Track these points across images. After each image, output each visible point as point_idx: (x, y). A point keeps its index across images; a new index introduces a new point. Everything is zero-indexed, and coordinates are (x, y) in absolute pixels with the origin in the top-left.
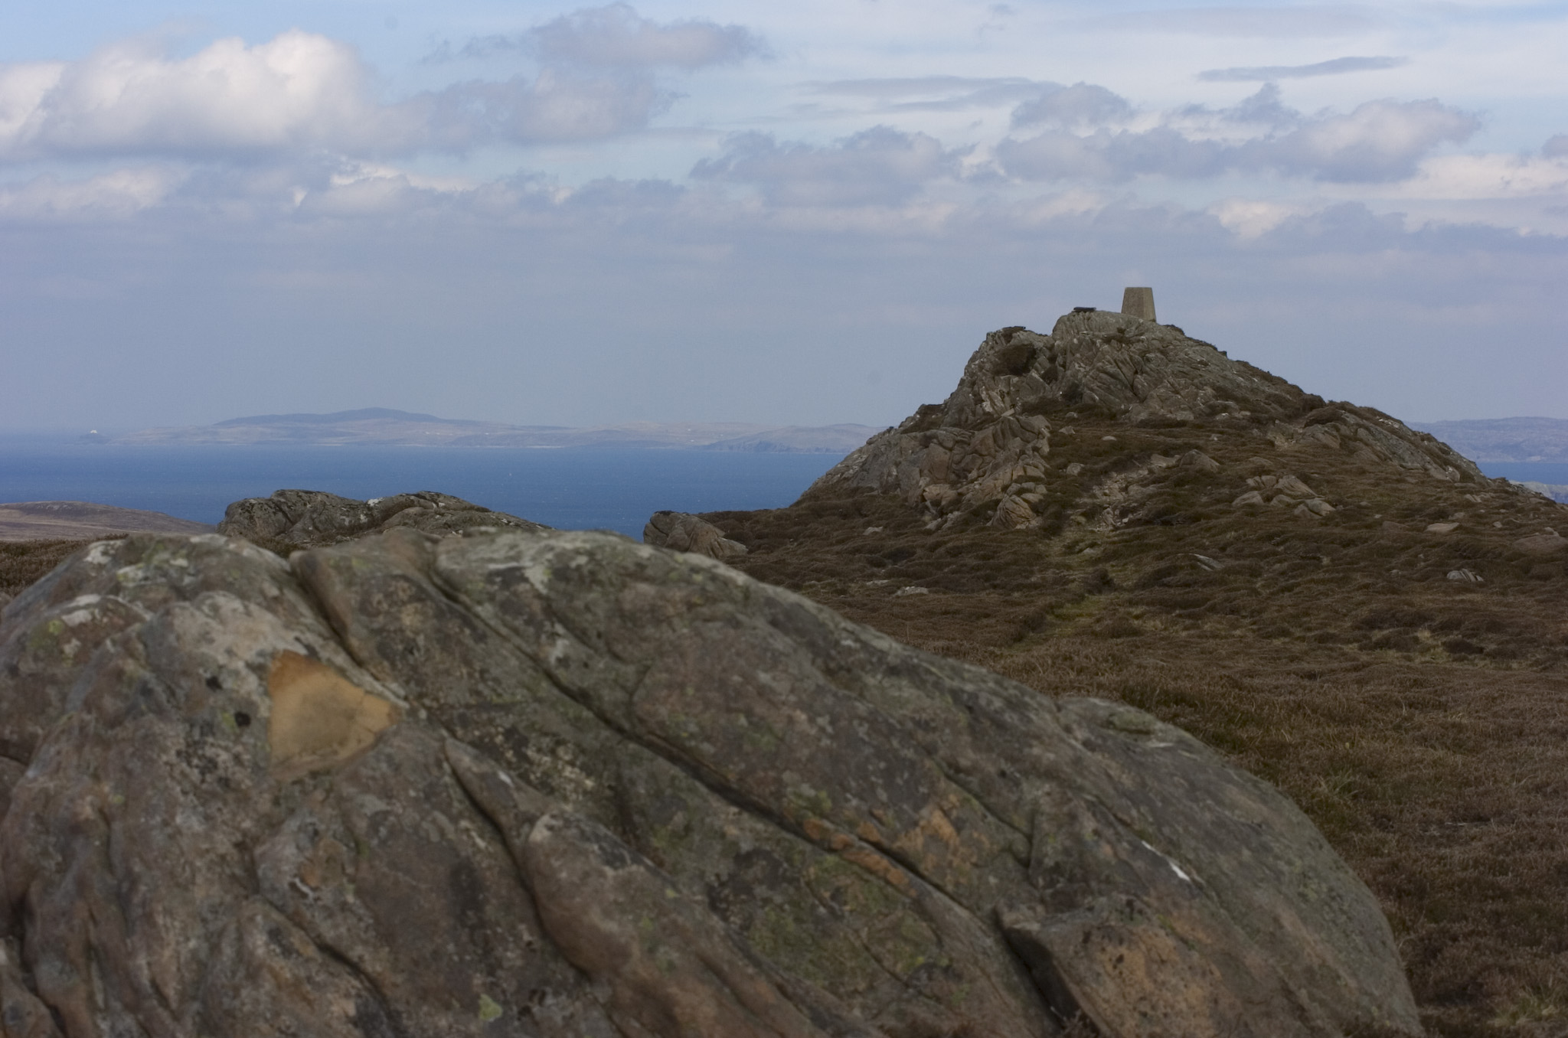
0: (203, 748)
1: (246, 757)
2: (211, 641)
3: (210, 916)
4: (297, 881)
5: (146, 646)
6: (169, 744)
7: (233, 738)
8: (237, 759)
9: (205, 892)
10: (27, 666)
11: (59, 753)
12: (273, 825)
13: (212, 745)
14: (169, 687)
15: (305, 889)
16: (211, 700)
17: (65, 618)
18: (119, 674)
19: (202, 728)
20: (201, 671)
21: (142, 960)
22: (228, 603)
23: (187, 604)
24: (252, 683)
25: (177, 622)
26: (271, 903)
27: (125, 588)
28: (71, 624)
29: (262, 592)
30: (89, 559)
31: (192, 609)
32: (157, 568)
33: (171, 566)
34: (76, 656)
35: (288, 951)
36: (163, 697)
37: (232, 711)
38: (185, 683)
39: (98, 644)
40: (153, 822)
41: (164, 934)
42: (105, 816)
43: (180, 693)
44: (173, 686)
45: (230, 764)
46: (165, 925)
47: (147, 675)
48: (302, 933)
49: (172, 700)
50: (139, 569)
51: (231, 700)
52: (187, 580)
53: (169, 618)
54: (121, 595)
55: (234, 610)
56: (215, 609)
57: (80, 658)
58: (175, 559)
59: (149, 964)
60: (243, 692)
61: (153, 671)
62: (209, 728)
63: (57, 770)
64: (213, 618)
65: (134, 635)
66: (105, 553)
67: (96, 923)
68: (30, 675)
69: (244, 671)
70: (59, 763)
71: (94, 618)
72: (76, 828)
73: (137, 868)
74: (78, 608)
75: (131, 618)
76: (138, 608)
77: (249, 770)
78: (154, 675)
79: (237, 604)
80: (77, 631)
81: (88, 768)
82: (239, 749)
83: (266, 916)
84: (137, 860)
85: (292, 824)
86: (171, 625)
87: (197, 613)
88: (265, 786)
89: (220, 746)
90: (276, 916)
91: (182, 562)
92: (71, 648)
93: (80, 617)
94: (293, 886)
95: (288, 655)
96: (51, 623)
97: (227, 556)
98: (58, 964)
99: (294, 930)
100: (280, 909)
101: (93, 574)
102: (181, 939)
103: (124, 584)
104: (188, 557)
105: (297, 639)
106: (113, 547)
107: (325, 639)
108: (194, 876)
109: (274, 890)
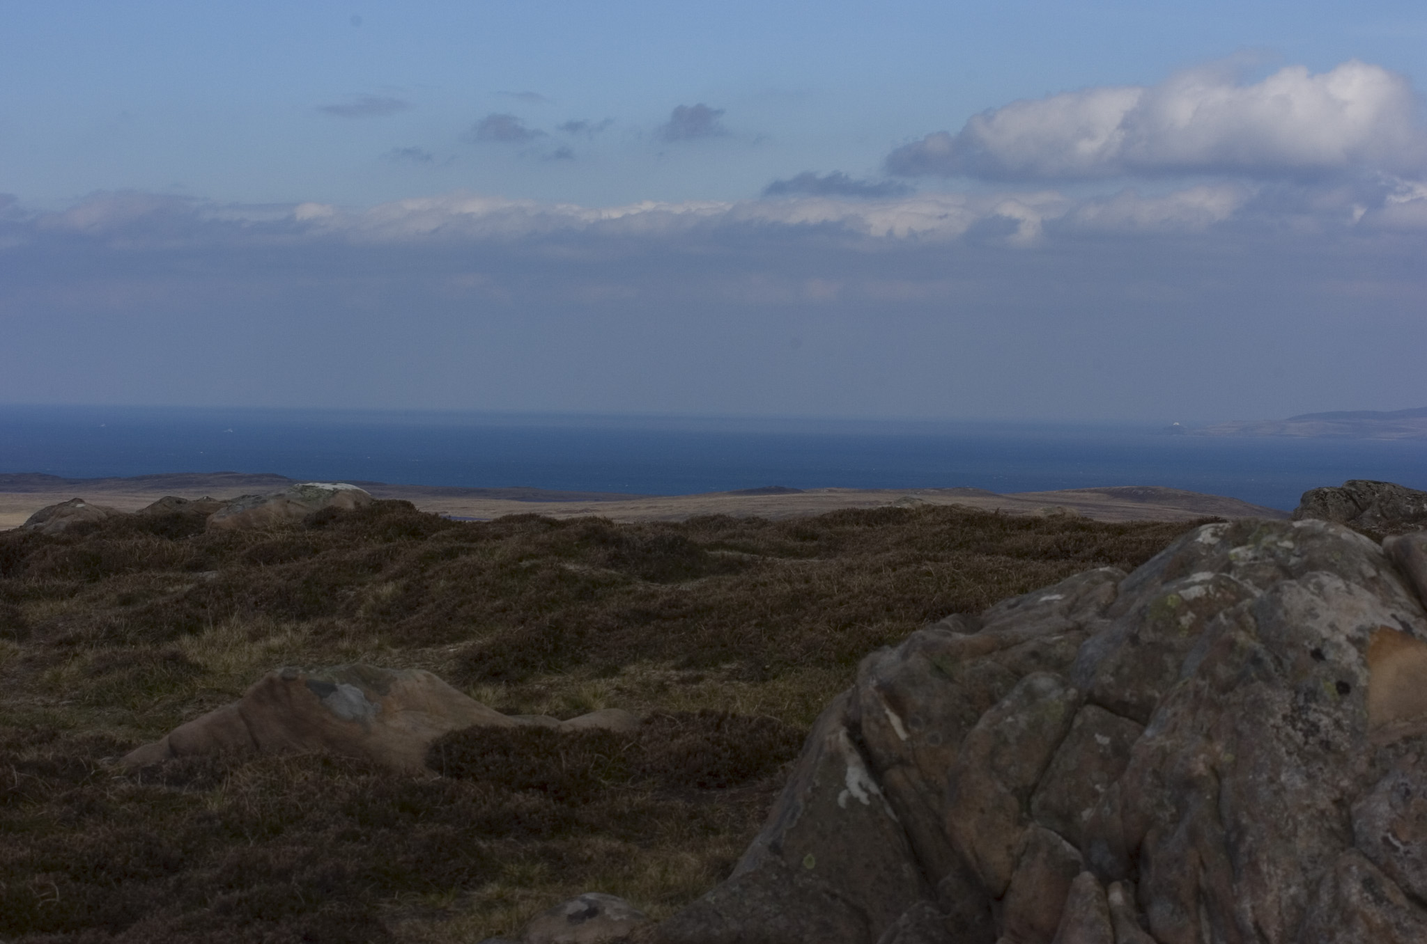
0: (1307, 713)
1: (1346, 722)
2: (1317, 616)
3: (1309, 866)
4: (1389, 835)
5: (1256, 620)
6: (1277, 709)
7: (1334, 704)
8: (1337, 723)
9: (1306, 843)
10: (1147, 636)
11: (1175, 715)
12: (1368, 784)
13: (1315, 710)
14: (1277, 658)
15: (1396, 843)
16: (1315, 670)
17: (1181, 592)
18: (1232, 644)
19: (1306, 694)
20: (1306, 643)
21: (1246, 904)
22: (1332, 582)
23: (1294, 582)
24: (1352, 655)
25: (1285, 598)
26: (1365, 855)
27: (1238, 567)
28: (1187, 598)
29: (1361, 573)
30: (1200, 539)
31: (1298, 586)
32: (1266, 549)
33: (1278, 547)
34: (1191, 627)
35: (1379, 899)
36: (1271, 666)
37: (1334, 681)
38: (1292, 654)
39: (1211, 617)
40: (1260, 779)
41: (1267, 881)
42: (1216, 772)
43: (1286, 663)
44: (1281, 657)
45: (1331, 728)
46: (1268, 873)
47: (1257, 646)
48: (1393, 883)
49: (1279, 668)
50: (1249, 549)
51: (1333, 670)
52: (1293, 560)
53: (1278, 594)
54: (1233, 573)
55: (1337, 589)
56: (1320, 587)
57: (1195, 629)
58: (1282, 541)
59: (1253, 908)
60: (1343, 662)
61: (1262, 642)
62: (1312, 695)
63: (1174, 730)
64: (1318, 596)
65: (1245, 609)
66: (1214, 535)
67: (1205, 869)
68: (1149, 644)
69: (1345, 644)
70: (1176, 724)
71: (1208, 593)
72: (1190, 783)
73: (1245, 821)
74: (1194, 584)
75: (1243, 594)
76: (1248, 585)
77: (1348, 734)
78: (1264, 646)
79: (1340, 583)
80: (1192, 604)
81: (1202, 728)
82: (1339, 714)
83: (1361, 867)
84: (1245, 813)
85: (1387, 784)
86: (1280, 601)
87: (1304, 591)
88: (1362, 748)
89: (1322, 712)
90: (1369, 866)
91: (1288, 544)
92: (1186, 620)
93: (1195, 592)
94: (1385, 840)
95: (1385, 630)
96: (1169, 597)
97: (1330, 540)
98: (1171, 906)
99: (1386, 880)
100: (1374, 861)
101: (1204, 554)
102: (1283, 886)
103: (1235, 563)
104: (1293, 539)
105: (1394, 616)
106: (1221, 529)
107: (1417, 616)
108: (1296, 829)
109: (1368, 843)
